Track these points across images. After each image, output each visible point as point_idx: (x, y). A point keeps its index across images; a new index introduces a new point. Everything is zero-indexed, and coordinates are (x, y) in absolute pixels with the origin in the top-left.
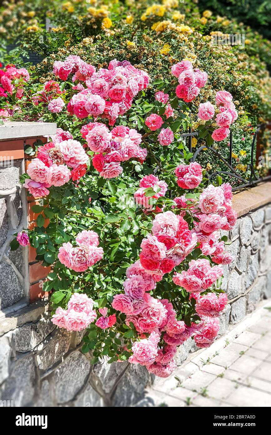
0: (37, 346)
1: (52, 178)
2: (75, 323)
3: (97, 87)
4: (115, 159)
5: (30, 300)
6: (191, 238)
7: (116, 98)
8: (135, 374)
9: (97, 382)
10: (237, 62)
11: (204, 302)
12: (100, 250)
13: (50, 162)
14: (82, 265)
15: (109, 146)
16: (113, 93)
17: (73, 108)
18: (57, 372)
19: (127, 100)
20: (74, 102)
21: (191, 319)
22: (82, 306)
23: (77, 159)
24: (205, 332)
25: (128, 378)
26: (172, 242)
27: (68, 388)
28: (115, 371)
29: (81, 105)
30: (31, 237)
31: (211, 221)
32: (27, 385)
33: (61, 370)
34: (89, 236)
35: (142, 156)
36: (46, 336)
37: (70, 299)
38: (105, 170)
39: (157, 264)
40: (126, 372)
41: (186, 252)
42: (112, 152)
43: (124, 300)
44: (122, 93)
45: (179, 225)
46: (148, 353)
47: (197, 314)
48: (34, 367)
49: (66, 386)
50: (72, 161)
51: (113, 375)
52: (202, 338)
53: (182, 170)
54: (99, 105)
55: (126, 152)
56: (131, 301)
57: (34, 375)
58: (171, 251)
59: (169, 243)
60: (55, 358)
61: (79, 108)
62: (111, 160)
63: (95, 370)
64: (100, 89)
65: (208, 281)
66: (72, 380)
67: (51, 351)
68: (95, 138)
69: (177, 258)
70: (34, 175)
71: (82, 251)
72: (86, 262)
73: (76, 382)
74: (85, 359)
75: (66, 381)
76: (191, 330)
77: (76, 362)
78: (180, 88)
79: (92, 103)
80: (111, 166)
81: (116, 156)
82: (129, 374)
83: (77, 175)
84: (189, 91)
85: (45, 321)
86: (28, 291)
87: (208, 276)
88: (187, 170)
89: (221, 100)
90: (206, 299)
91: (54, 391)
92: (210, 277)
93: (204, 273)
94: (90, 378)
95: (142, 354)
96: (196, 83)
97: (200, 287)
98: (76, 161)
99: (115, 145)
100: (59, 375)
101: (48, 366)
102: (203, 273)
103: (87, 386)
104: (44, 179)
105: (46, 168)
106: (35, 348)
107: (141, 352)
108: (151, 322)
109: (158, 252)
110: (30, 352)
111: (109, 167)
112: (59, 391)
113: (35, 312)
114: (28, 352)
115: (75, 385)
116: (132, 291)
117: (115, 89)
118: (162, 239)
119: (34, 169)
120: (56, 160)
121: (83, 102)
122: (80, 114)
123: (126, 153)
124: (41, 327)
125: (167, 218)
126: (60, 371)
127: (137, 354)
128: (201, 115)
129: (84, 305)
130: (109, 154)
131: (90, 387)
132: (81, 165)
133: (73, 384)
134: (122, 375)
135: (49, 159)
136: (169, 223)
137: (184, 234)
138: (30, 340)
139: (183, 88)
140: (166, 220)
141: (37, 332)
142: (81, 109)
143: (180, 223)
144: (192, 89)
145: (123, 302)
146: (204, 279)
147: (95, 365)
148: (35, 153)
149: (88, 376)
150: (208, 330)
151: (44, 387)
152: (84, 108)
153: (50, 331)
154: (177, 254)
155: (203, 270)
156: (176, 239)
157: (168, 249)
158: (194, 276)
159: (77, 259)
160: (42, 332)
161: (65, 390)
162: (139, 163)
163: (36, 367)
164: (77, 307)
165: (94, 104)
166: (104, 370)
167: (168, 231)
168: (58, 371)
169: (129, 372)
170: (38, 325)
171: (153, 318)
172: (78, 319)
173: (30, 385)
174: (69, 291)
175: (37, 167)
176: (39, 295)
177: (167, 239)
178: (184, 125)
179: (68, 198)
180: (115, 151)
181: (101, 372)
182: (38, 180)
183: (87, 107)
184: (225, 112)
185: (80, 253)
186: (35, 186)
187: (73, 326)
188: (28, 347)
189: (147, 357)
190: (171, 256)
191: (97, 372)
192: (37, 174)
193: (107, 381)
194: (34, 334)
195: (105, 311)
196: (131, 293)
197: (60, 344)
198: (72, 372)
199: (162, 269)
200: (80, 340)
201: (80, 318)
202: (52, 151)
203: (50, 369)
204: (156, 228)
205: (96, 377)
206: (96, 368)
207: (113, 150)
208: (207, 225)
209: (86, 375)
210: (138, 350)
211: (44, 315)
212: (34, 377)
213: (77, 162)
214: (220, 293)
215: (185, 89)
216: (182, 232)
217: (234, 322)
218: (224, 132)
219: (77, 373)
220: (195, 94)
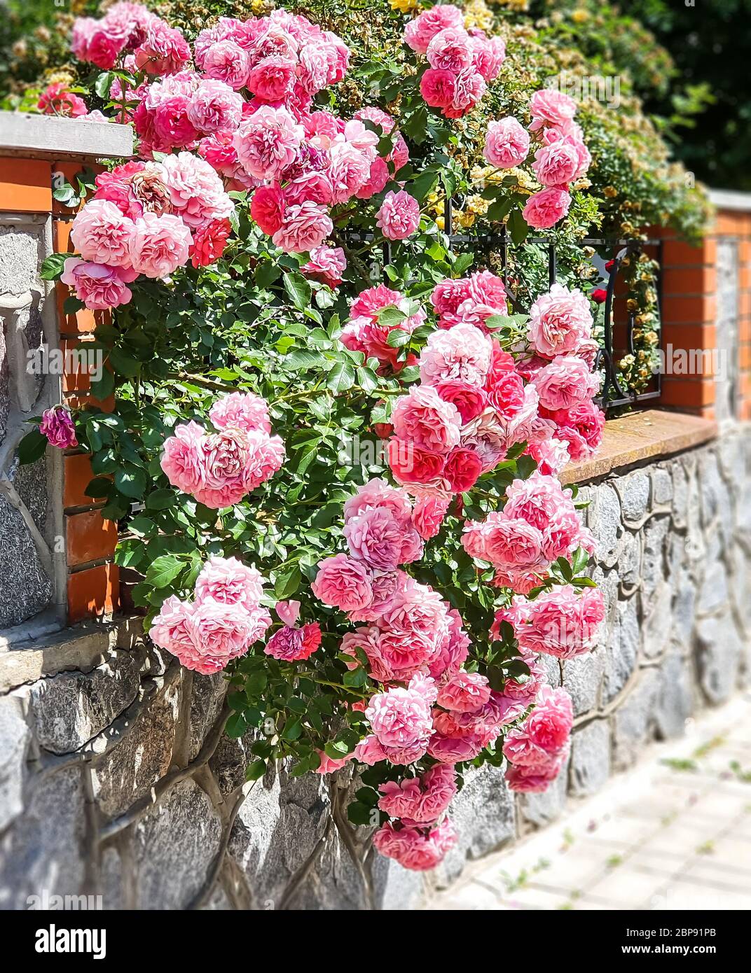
0: (92, 740)
1: (144, 250)
2: (216, 632)
3: (217, 63)
4: (313, 193)
5: (68, 614)
6: (523, 396)
7: (269, 92)
8: (333, 884)
9: (237, 885)
10: (556, 68)
11: (542, 609)
12: (276, 442)
13: (134, 209)
14: (228, 484)
15: (297, 159)
16: (261, 79)
17: (151, 117)
18: (139, 831)
19: (298, 100)
20: (154, 101)
21: (505, 671)
22: (233, 589)
23: (207, 204)
24: (534, 728)
25: (316, 891)
26: (475, 401)
27: (166, 882)
28: (283, 860)
29: (176, 107)
30: (78, 423)
31: (562, 375)
32: (68, 848)
33: (150, 826)
34: (245, 407)
35: (334, 268)
36: (114, 716)
37: (202, 572)
38: (287, 225)
39: (436, 462)
40: (309, 871)
41: (511, 431)
42: (306, 176)
43: (350, 571)
44: (287, 78)
45: (493, 359)
46: (410, 723)
47: (519, 658)
48: (83, 801)
49: (163, 878)
50: (194, 210)
51: (278, 872)
52: (527, 746)
53: (451, 293)
54: (226, 109)
55: (341, 175)
56: (368, 573)
57: (83, 826)
58: (471, 429)
59: (468, 406)
60: (135, 786)
61: (169, 115)
62: (303, 196)
63: (234, 846)
64: (225, 67)
65: (559, 537)
66: (178, 865)
67: (124, 762)
68: (261, 136)
69: (488, 449)
70: (92, 243)
71: (230, 442)
72: (240, 475)
73: (187, 872)
74: (209, 806)
75: (160, 863)
76: (504, 704)
77: (187, 811)
78: (431, 77)
79: (208, 101)
80: (303, 212)
81: (317, 186)
82: (318, 881)
83: (205, 250)
84: (458, 84)
85: (111, 673)
86: (62, 587)
87: (559, 522)
88: (467, 291)
89: (545, 112)
90: (548, 601)
91: (134, 883)
92: (563, 526)
93: (548, 513)
94: (220, 867)
95: (394, 726)
96: (474, 63)
97: (538, 552)
98: (203, 209)
99: (312, 157)
100: (143, 842)
101: (118, 808)
102: (543, 513)
103: (213, 890)
104: (120, 254)
105: (126, 221)
106: (85, 745)
107: (393, 718)
108: (413, 644)
109: (439, 426)
110: (73, 753)
111: (299, 215)
112: (144, 888)
113: (86, 644)
114: (69, 753)
115: (184, 879)
116: (369, 548)
117: (267, 68)
118: (448, 393)
119: (94, 224)
120: (150, 205)
121: (180, 100)
122: (173, 133)
123: (343, 181)
124: (100, 688)
125: (461, 338)
126: (146, 829)
127: (383, 726)
128: (494, 152)
129: (240, 586)
130: (298, 181)
131: (221, 894)
132: (216, 222)
133: (180, 875)
134: (299, 877)
135: (133, 200)
136: (465, 351)
137: (505, 384)
138: (74, 719)
139: (440, 78)
140: (458, 343)
141: (94, 700)
142: (175, 119)
143: (495, 353)
144: (464, 80)
145: (346, 576)
146: (549, 530)
147: (233, 834)
148: (78, 200)
149: (216, 860)
150: (541, 722)
151: (107, 867)
152: (184, 116)
153: (124, 704)
154: (486, 439)
155: (543, 505)
156: (486, 393)
157: (465, 422)
158: (522, 520)
159: (217, 464)
160: (103, 703)
161: (161, 889)
162: (324, 285)
163: (89, 804)
164: (223, 591)
165: (212, 105)
166: (256, 852)
167: (464, 372)
168: (142, 827)
169: (318, 873)
170: (95, 679)
171: (420, 632)
172: (226, 621)
173: (75, 848)
174: (195, 557)
175: (101, 221)
176: (91, 605)
177: (462, 393)
178: (446, 181)
179: (182, 313)
180: (314, 173)
181: (247, 856)
182: (103, 257)
183: (193, 112)
184: (558, 144)
185: (224, 446)
186: (94, 273)
187: (211, 640)
188: (70, 738)
189: (409, 734)
190: (474, 441)
191: (237, 852)
192: (102, 240)
193: (263, 888)
194: (84, 704)
195: (293, 612)
196: (366, 553)
197: (146, 748)
198: (177, 839)
199: (450, 479)
200: (198, 747)
201: (231, 618)
202: (141, 179)
203: (122, 816)
204: (432, 367)
205: (236, 870)
206: (236, 843)
207: (308, 170)
208: (553, 385)
209: (211, 853)
210: (383, 714)
211: (109, 659)
212: (83, 832)
213: (205, 214)
214: (583, 587)
215: (447, 79)
216: (500, 377)
217: (579, 791)
218: (558, 199)
219: (188, 846)
220: (474, 93)
